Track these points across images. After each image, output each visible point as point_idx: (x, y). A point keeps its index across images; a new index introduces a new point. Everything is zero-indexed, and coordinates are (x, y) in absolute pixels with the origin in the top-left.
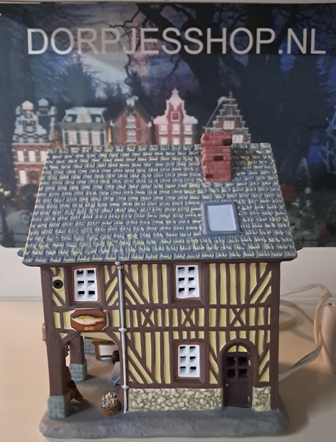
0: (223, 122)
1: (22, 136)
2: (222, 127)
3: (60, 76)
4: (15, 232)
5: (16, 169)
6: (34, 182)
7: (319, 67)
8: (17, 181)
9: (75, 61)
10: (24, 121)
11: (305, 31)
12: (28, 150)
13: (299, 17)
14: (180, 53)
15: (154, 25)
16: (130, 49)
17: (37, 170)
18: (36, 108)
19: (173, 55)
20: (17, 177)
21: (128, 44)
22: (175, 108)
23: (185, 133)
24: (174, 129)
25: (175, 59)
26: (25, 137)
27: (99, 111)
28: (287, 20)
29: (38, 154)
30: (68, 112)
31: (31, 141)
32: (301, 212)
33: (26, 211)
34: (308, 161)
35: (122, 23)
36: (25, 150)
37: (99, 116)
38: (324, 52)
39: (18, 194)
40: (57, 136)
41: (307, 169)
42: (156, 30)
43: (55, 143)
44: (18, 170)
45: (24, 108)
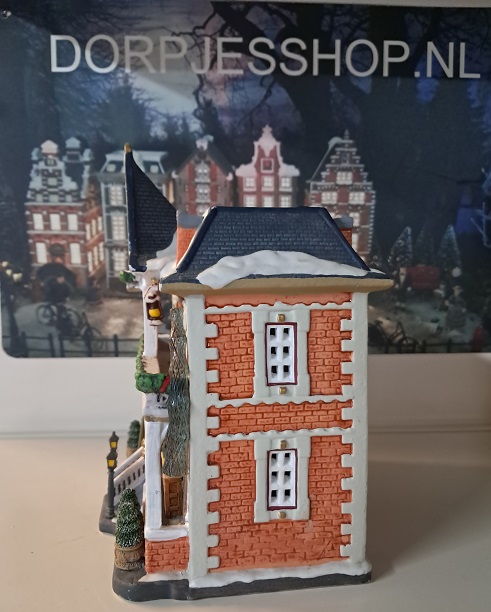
0: (336, 174)
1: (40, 192)
2: (335, 180)
3: (99, 104)
4: (28, 334)
5: (31, 241)
6: (59, 260)
7: (471, 97)
8: (33, 258)
9: (121, 83)
10: (43, 171)
11: (451, 45)
12: (49, 213)
13: (442, 25)
14: (273, 73)
15: (236, 33)
16: (202, 67)
17: (63, 242)
18: (63, 151)
19: (264, 77)
20: (32, 253)
21: (199, 59)
22: (267, 153)
23: (281, 190)
24: (266, 184)
25: (267, 82)
26: (46, 193)
27: (156, 156)
28: (426, 30)
29: (64, 219)
30: (110, 157)
31: (54, 200)
32: (447, 303)
33: (45, 304)
34: (455, 231)
35: (190, 30)
36: (45, 213)
37: (155, 163)
38: (478, 76)
39: (33, 278)
40: (92, 192)
41: (455, 241)
42: (240, 40)
43: (90, 202)
44: (34, 243)
45: (44, 151)
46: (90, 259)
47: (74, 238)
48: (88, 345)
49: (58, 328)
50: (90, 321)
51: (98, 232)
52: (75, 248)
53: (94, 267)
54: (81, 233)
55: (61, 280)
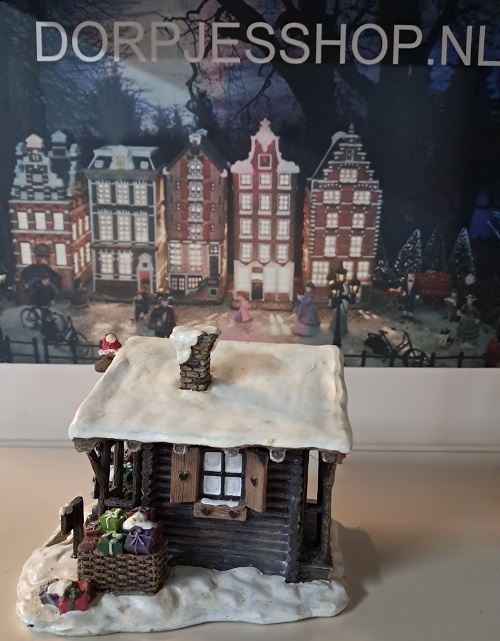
0: (339, 171)
1: (25, 189)
2: (338, 179)
3: (86, 96)
4: (11, 339)
5: (15, 241)
6: (44, 261)
7: (491, 87)
8: (18, 259)
9: (109, 72)
10: (28, 166)
11: (470, 29)
12: (34, 212)
13: (461, 5)
14: (272, 61)
15: (233, 18)
16: (196, 56)
17: (49, 242)
18: (48, 146)
19: (263, 66)
20: (17, 253)
21: (192, 47)
22: (265, 149)
23: (279, 188)
24: (263, 182)
25: (266, 71)
26: (31, 190)
27: (146, 152)
28: (441, 12)
29: (50, 219)
30: (97, 153)
31: (39, 197)
32: (459, 313)
33: (30, 307)
34: (471, 234)
35: (184, 15)
36: (30, 211)
37: (146, 159)
38: (498, 64)
40: (80, 190)
41: (469, 246)
42: (237, 25)
43: (77, 201)
44: (19, 243)
45: (28, 146)
46: (76, 261)
47: (59, 238)
48: (73, 350)
49: (43, 332)
50: (75, 325)
51: (84, 231)
52: (61, 249)
53: (80, 269)
54: (67, 233)
55: (46, 282)
